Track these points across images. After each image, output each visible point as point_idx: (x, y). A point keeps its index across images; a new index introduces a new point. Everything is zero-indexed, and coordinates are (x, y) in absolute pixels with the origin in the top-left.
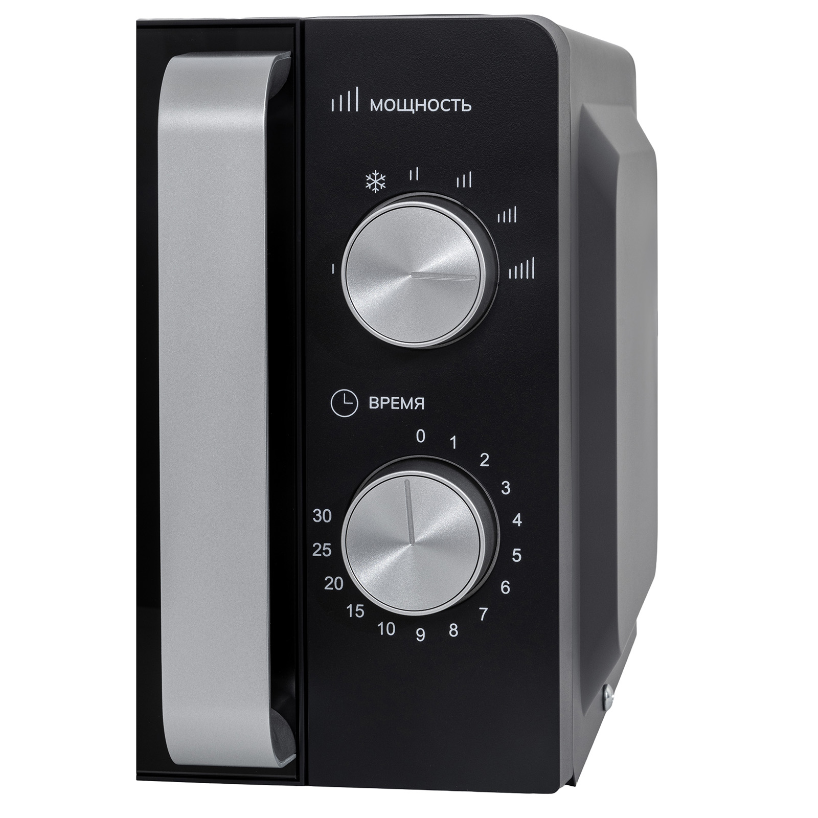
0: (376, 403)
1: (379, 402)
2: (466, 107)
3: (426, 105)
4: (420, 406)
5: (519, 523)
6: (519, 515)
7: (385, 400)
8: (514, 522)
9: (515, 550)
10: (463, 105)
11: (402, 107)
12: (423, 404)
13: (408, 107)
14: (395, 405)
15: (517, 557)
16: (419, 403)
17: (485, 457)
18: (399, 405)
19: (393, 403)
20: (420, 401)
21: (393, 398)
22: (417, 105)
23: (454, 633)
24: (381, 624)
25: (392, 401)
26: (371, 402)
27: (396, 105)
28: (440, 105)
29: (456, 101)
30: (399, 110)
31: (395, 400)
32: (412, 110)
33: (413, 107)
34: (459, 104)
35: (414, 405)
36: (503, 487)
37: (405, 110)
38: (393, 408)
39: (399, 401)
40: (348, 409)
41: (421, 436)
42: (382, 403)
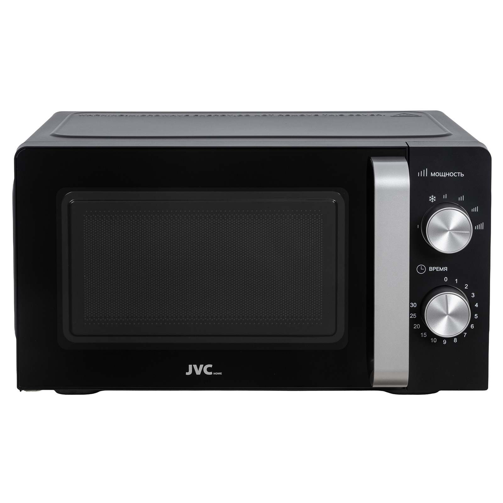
0: (431, 269)
1: (433, 269)
2: (462, 175)
3: (449, 174)
4: (446, 270)
5: (477, 306)
6: (477, 304)
7: (434, 268)
8: (475, 306)
9: (476, 314)
10: (461, 174)
11: (441, 175)
12: (447, 269)
13: (443, 175)
14: (438, 270)
15: (476, 317)
16: (446, 269)
17: (466, 285)
18: (439, 270)
19: (437, 269)
20: (446, 268)
21: (437, 267)
22: (446, 174)
23: (455, 341)
24: (432, 339)
25: (437, 268)
26: (430, 269)
27: (439, 174)
28: (454, 174)
29: (459, 173)
30: (440, 176)
31: (438, 268)
32: (444, 176)
33: (445, 175)
34: (460, 174)
35: (444, 269)
36: (472, 295)
37: (442, 176)
38: (437, 270)
39: (439, 268)
40: (423, 271)
41: (446, 279)
42: (434, 269)
